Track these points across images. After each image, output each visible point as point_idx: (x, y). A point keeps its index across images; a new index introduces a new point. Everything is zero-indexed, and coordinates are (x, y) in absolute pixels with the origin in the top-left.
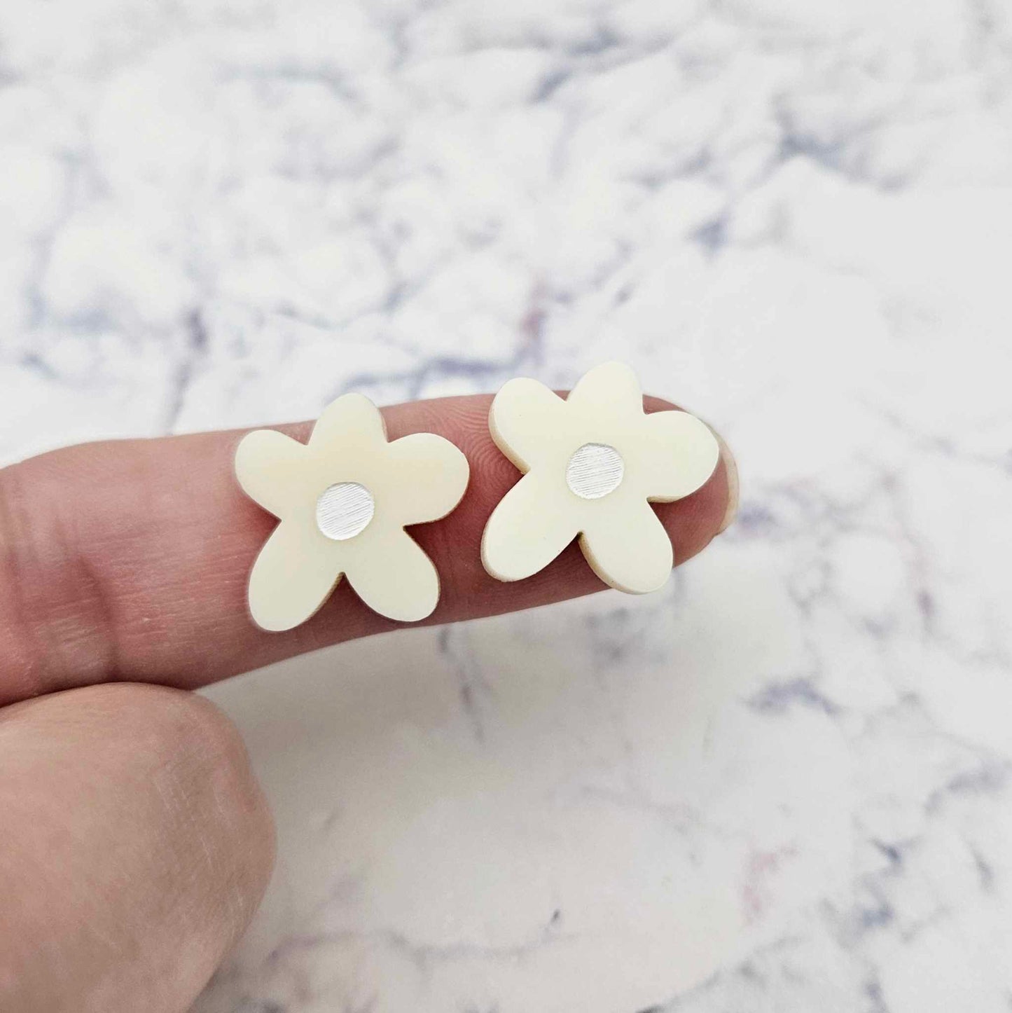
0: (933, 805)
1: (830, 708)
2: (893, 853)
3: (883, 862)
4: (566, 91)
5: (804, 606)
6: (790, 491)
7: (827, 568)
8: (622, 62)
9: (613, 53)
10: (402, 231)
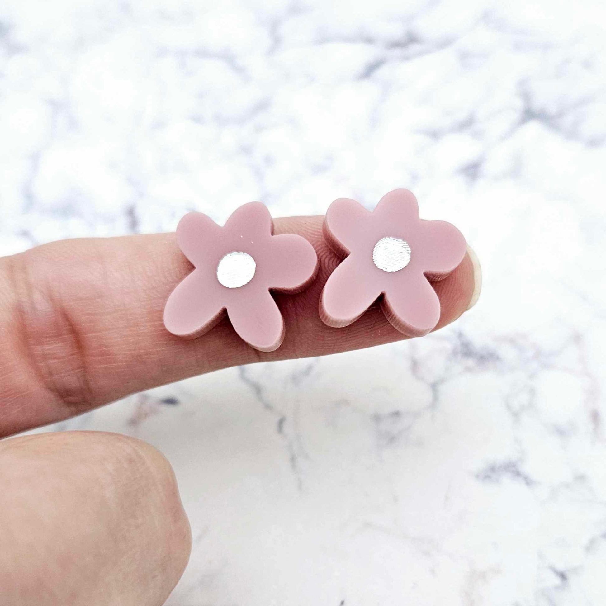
0: (590, 547)
1: (528, 482)
2: (562, 576)
3: (557, 581)
4: (382, 73)
5: (516, 415)
6: (512, 341)
7: (532, 392)
8: (420, 54)
9: (414, 48)
10: (269, 160)
